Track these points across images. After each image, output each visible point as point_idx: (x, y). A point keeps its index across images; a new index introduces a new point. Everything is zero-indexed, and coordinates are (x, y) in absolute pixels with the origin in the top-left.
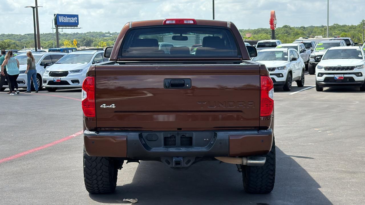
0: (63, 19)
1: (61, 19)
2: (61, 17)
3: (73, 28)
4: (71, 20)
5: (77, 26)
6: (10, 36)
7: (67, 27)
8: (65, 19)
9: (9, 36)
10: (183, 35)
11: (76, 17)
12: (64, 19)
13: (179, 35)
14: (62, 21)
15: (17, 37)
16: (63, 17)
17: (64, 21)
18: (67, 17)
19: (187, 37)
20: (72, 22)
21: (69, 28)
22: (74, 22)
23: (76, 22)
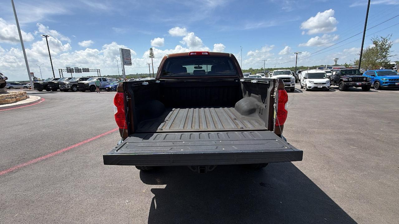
10: (200, 66)
13: (198, 66)
19: (202, 67)
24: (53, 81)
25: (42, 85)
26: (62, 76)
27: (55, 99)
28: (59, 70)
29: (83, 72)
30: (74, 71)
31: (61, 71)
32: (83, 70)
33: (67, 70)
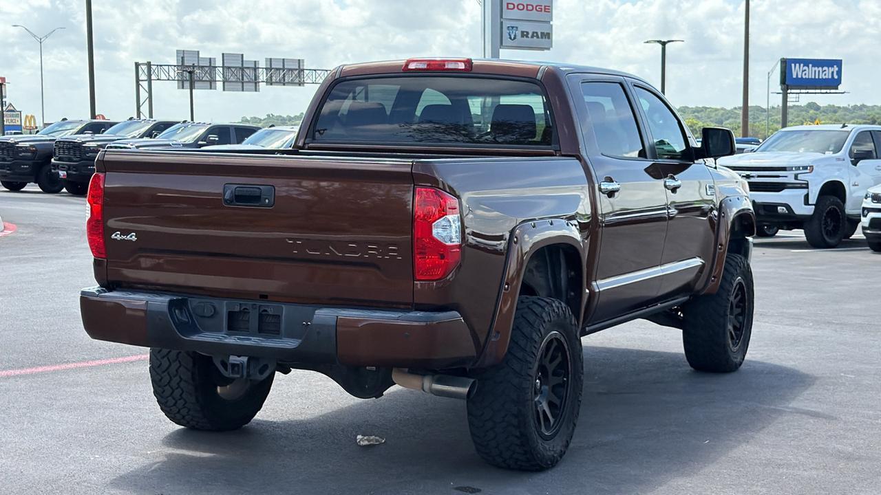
0: (803, 71)
1: (797, 72)
2: (797, 65)
3: (826, 93)
4: (823, 72)
5: (837, 89)
6: (698, 112)
7: (810, 91)
8: (807, 72)
9: (697, 110)
11: (835, 66)
12: (805, 70)
14: (800, 77)
15: (714, 114)
16: (802, 65)
17: (805, 74)
18: (812, 66)
20: (824, 77)
21: (816, 93)
22: (830, 77)
23: (836, 77)
24: (80, 138)
25: (24, 158)
26: (145, 109)
27: (59, 230)
28: (137, 65)
29: (270, 82)
30: (219, 77)
31: (145, 73)
32: (269, 69)
33: (182, 66)
